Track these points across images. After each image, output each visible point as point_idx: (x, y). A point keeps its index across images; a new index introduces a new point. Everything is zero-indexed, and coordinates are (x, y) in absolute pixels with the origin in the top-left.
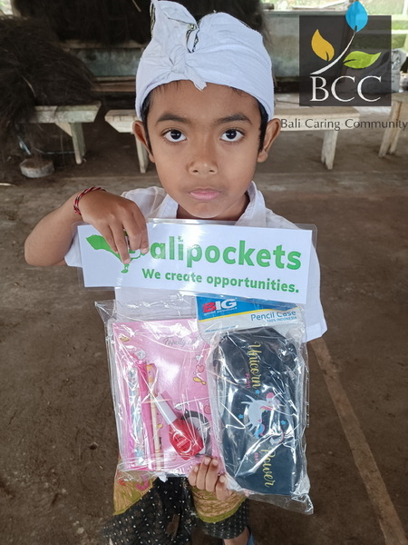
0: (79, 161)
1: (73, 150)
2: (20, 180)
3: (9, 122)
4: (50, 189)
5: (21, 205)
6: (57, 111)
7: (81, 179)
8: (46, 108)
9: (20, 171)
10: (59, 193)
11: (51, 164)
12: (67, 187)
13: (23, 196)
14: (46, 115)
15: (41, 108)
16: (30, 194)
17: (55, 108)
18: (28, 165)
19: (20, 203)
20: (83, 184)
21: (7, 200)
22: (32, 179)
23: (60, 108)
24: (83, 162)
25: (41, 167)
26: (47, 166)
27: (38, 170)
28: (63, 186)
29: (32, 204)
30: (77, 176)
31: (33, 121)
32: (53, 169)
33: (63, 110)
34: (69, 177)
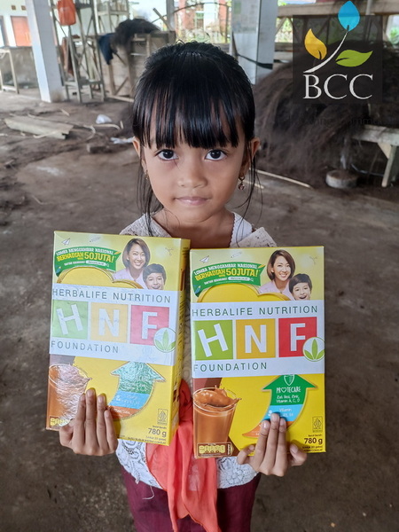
0: (384, 184)
1: (383, 173)
2: (321, 185)
3: (333, 133)
4: (340, 199)
5: (306, 204)
6: (384, 131)
7: (375, 199)
8: (375, 127)
9: (324, 178)
10: (344, 205)
11: (354, 178)
12: (355, 202)
13: (312, 198)
14: (372, 135)
15: (371, 127)
16: (320, 198)
17: (383, 128)
18: (333, 175)
19: (307, 201)
20: (372, 204)
21: (299, 196)
22: (330, 187)
23: (388, 129)
24: (388, 186)
25: (343, 179)
26: (350, 180)
27: (340, 181)
28: (352, 200)
29: (314, 206)
30: (373, 195)
31: (356, 137)
32: (355, 184)
33: (391, 132)
34: (365, 194)
